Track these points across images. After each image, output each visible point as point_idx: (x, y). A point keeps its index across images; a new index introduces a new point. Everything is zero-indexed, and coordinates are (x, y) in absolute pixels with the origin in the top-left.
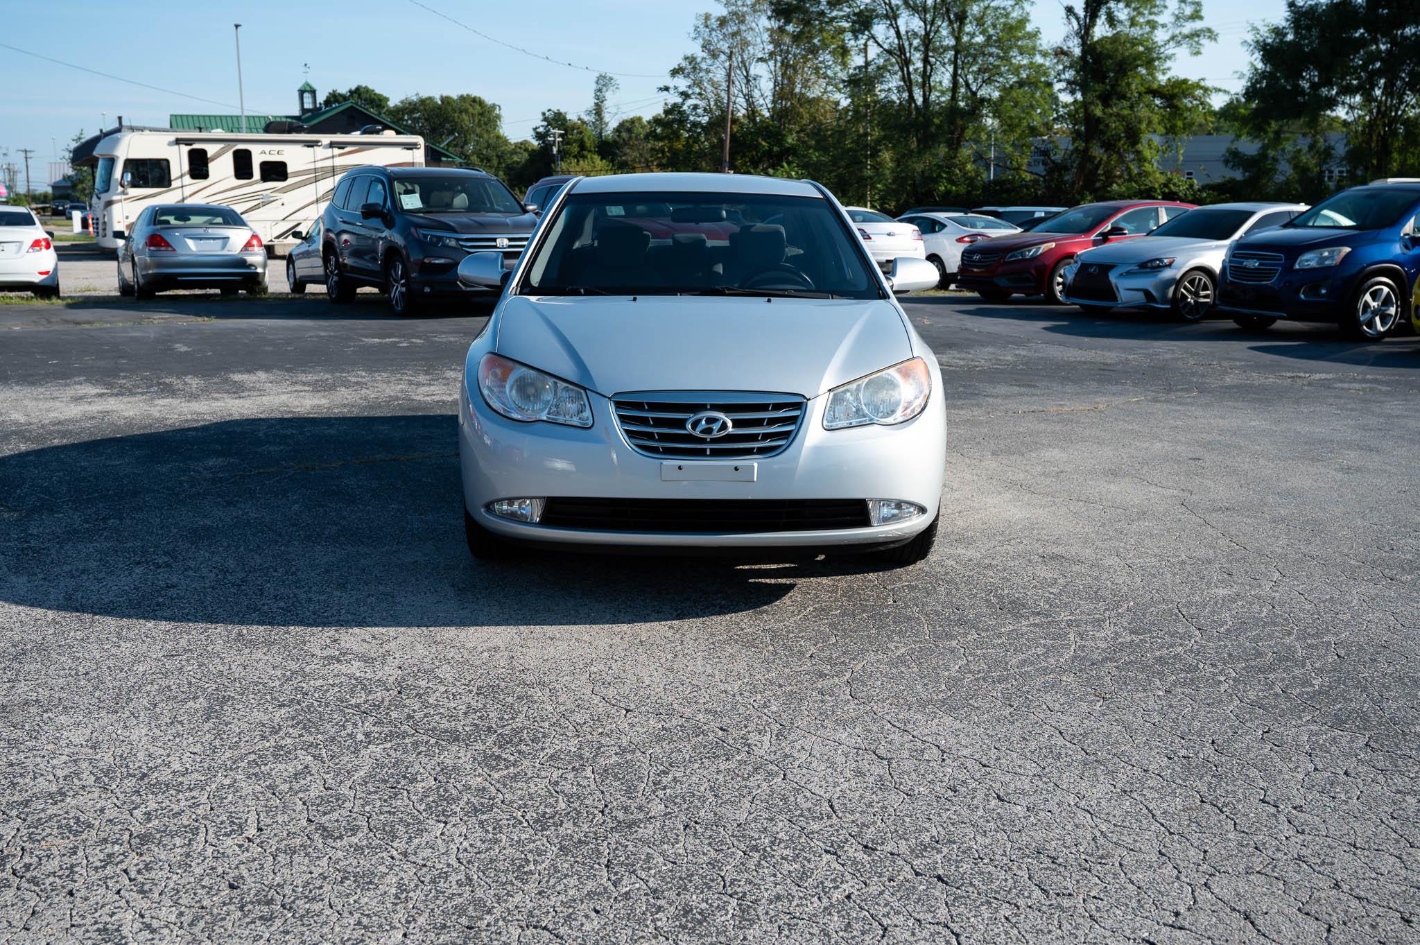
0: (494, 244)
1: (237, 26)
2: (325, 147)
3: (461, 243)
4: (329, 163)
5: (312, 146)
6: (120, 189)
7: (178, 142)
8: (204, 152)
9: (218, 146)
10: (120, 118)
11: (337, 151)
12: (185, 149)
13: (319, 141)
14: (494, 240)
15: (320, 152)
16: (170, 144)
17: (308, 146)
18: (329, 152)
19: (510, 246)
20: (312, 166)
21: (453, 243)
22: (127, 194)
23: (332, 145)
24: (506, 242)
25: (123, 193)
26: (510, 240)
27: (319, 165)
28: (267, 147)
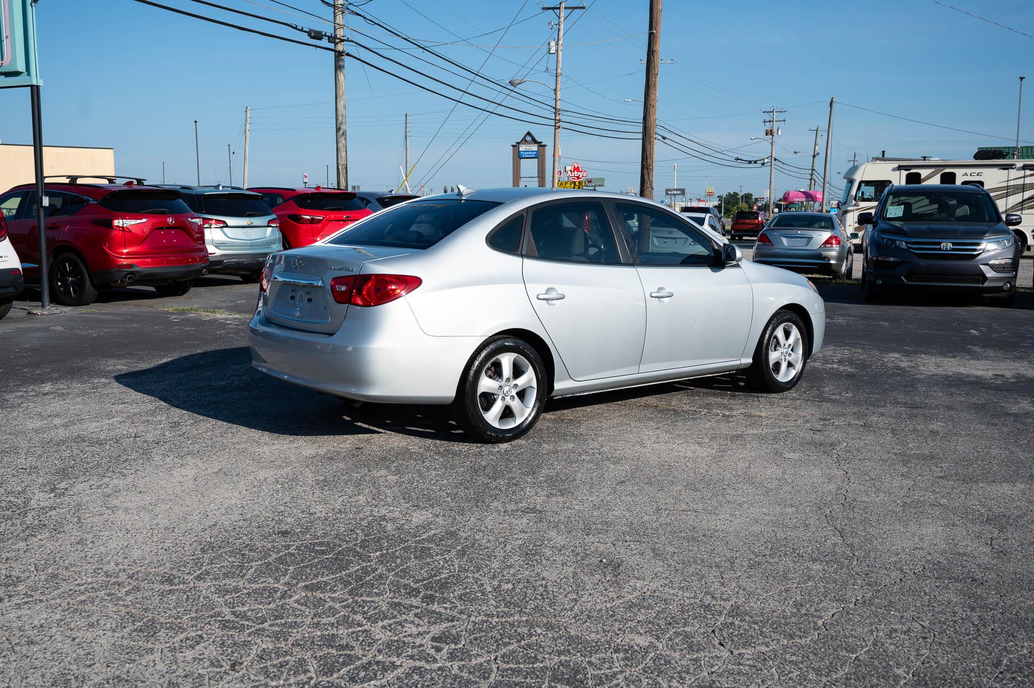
0: (939, 247)
1: (1022, 79)
2: (1019, 169)
3: (909, 245)
4: (1021, 182)
5: (1007, 169)
6: (854, 202)
7: (900, 168)
8: (919, 175)
9: (930, 171)
10: (883, 152)
11: (1028, 172)
12: (904, 173)
13: (1013, 165)
14: (939, 244)
15: (1013, 173)
16: (894, 170)
17: (1004, 169)
18: (1021, 173)
19: (953, 250)
20: (1005, 184)
21: (904, 245)
22: (858, 206)
23: (1025, 167)
24: (950, 246)
25: (856, 205)
26: (954, 244)
27: (1012, 183)
28: (969, 171)
